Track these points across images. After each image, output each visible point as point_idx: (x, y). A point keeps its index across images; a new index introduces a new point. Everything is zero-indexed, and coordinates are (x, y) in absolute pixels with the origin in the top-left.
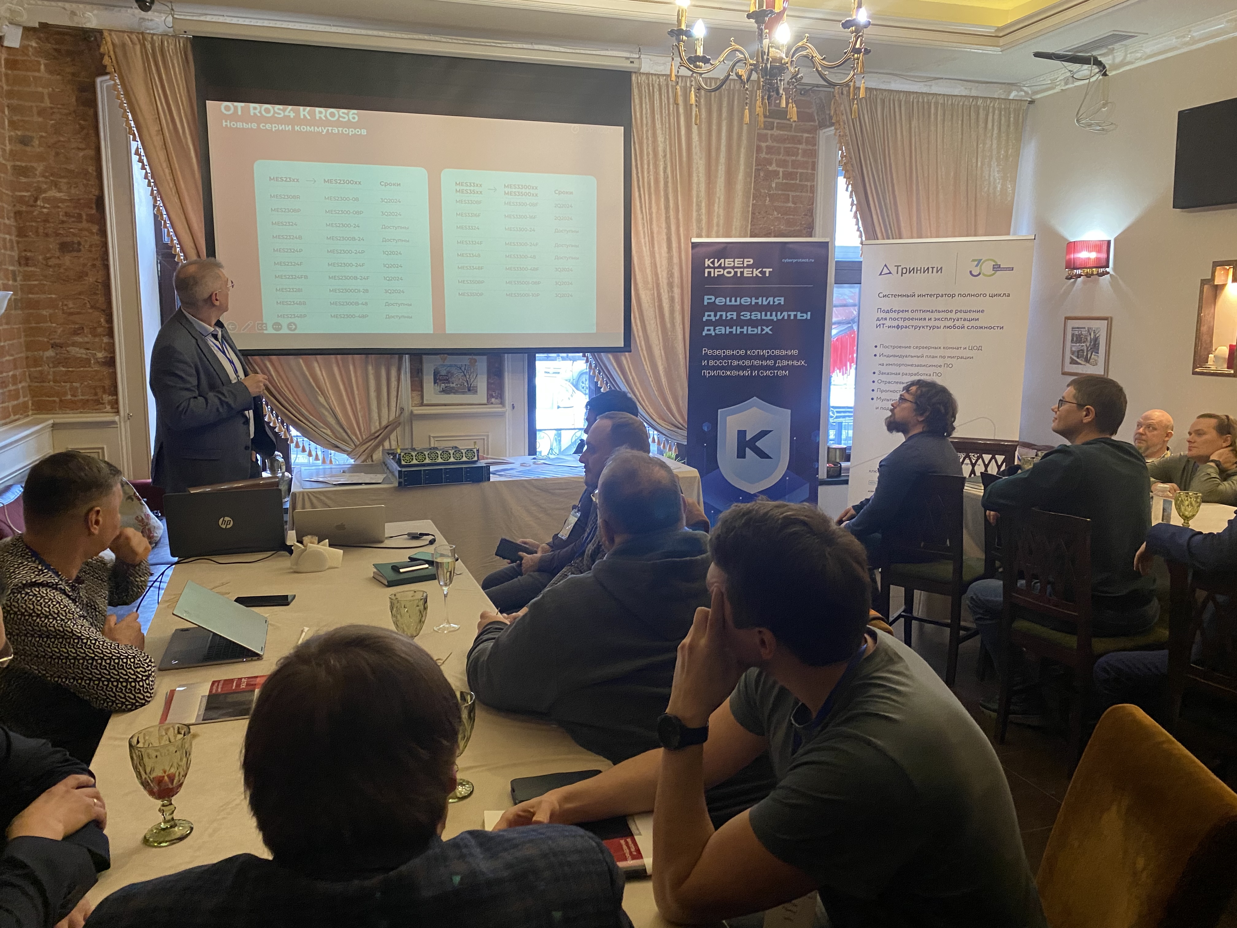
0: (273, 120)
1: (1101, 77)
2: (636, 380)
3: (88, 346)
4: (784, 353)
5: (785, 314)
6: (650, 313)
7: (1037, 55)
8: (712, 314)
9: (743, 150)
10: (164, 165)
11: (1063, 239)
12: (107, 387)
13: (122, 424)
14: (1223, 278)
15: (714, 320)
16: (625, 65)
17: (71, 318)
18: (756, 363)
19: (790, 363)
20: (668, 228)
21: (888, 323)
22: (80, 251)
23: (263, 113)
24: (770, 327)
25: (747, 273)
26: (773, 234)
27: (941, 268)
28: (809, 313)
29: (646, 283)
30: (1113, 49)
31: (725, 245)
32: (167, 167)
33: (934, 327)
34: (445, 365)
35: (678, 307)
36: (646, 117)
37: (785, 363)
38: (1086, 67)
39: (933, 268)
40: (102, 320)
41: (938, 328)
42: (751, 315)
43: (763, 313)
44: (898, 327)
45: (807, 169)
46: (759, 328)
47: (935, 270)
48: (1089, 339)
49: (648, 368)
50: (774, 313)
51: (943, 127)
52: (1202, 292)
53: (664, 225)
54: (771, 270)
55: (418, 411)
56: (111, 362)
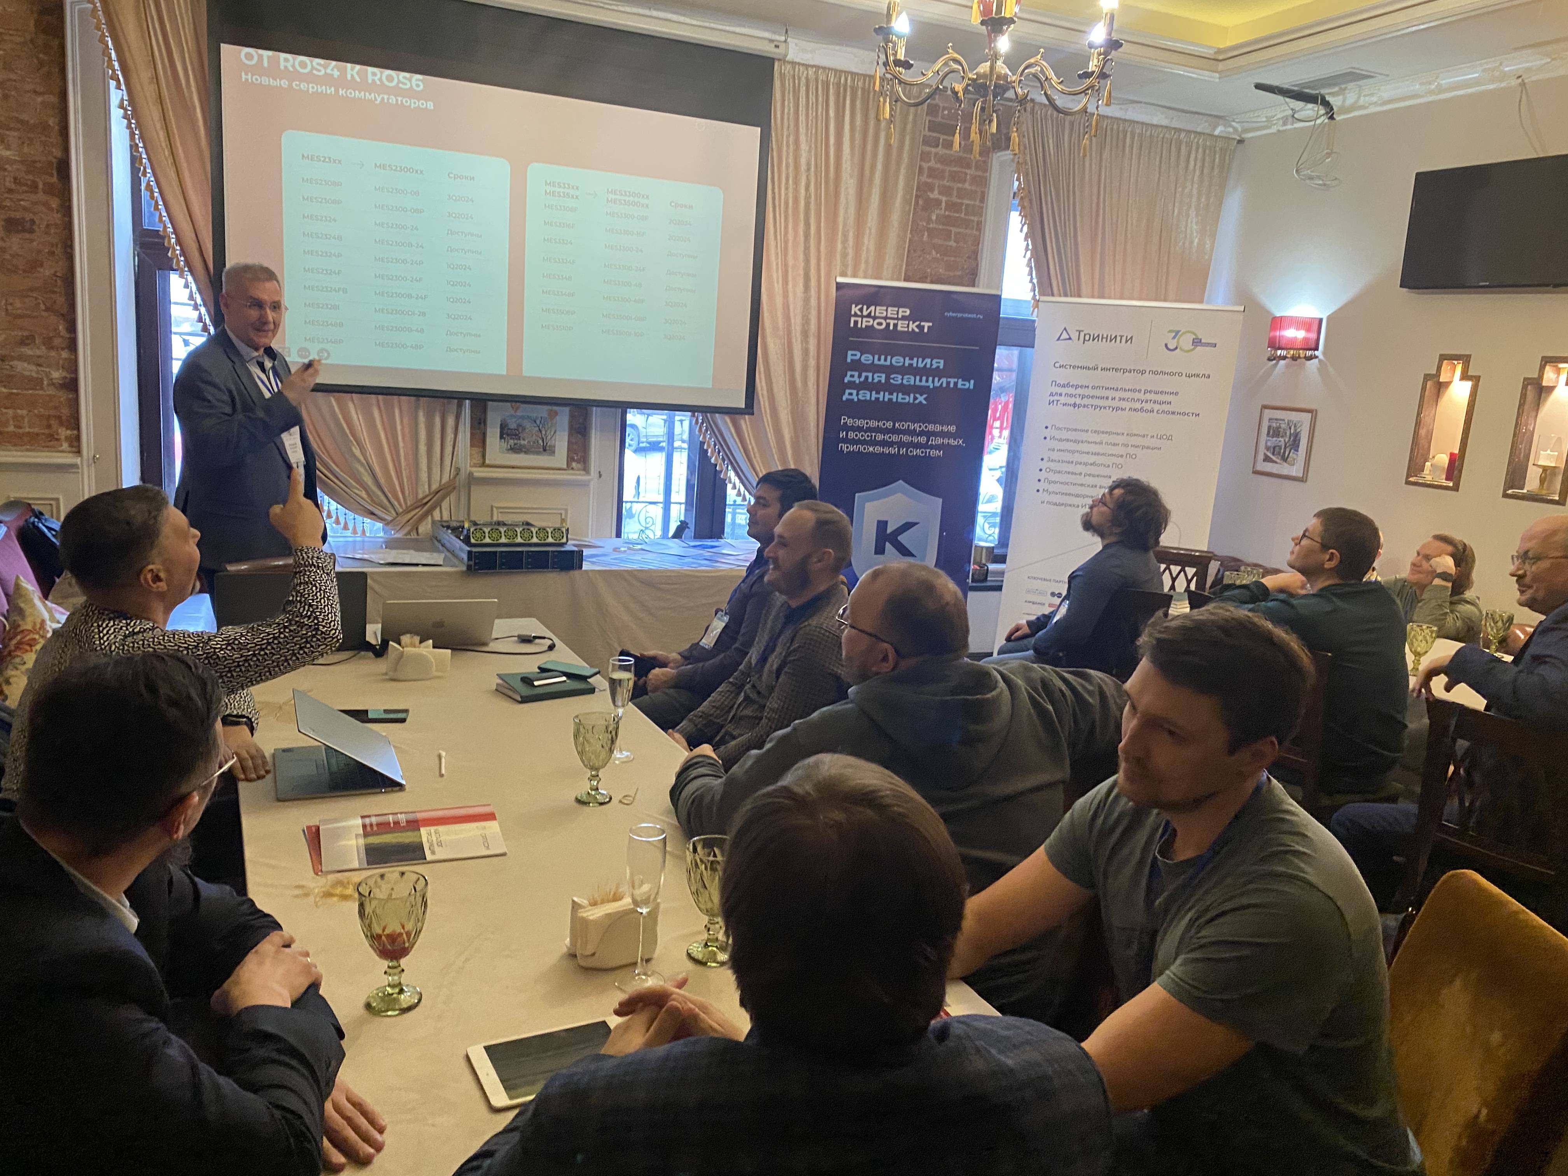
0: (310, 78)
1: (1326, 121)
2: (756, 450)
3: (41, 361)
4: (939, 428)
5: (944, 380)
6: (778, 367)
7: (1259, 86)
8: (856, 374)
9: (903, 171)
10: (158, 126)
11: (1268, 312)
12: (64, 418)
13: (85, 467)
14: (1449, 375)
15: (857, 382)
16: (766, 49)
17: (19, 321)
18: (906, 438)
19: (946, 441)
20: (807, 261)
21: (1063, 399)
22: (32, 231)
23: (298, 68)
24: (925, 396)
25: (902, 326)
26: (929, 279)
27: (1131, 338)
28: (972, 382)
29: (775, 328)
30: (1346, 88)
31: (876, 289)
32: (162, 128)
33: (1118, 409)
34: (515, 417)
35: (812, 363)
36: (788, 118)
37: (940, 441)
38: (1310, 106)
39: (1121, 337)
40: (61, 327)
41: (1122, 409)
42: (902, 379)
43: (918, 378)
44: (1075, 405)
45: (975, 200)
46: (912, 396)
47: (1124, 339)
48: (1288, 434)
49: (771, 436)
50: (931, 379)
51: (1139, 163)
52: (1424, 388)
53: (801, 257)
54: (931, 324)
55: (479, 472)
56: (72, 385)
